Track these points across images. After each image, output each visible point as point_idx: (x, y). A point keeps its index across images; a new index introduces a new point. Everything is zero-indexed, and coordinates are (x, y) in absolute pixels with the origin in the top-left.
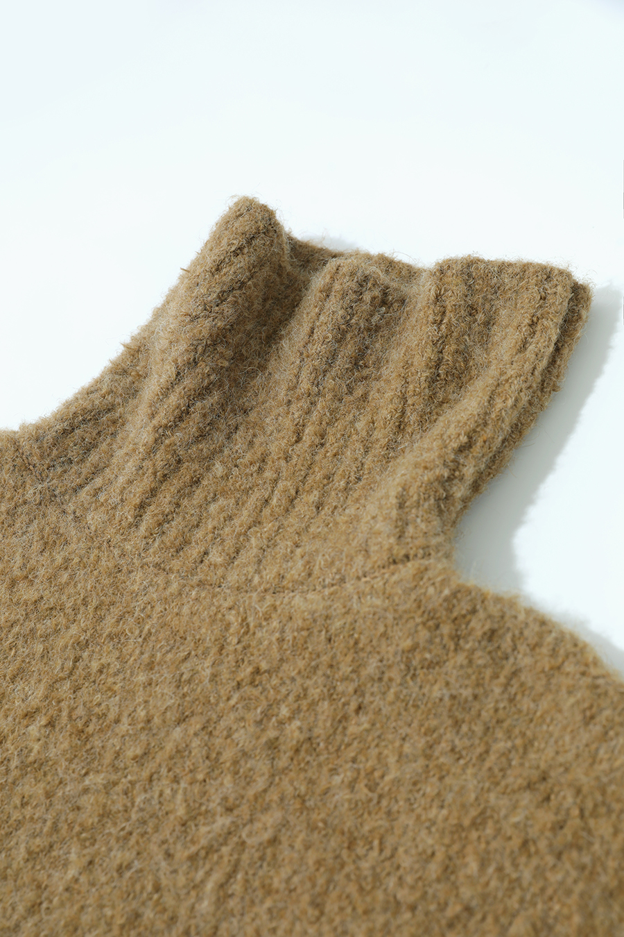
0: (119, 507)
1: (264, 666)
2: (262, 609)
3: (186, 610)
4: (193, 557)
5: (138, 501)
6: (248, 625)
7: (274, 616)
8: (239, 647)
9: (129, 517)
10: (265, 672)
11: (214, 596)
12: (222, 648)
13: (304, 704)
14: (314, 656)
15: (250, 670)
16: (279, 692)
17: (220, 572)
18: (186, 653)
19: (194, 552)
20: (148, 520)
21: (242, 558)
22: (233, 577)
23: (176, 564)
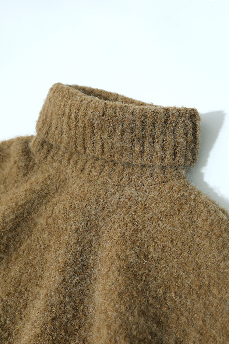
0: (62, 161)
1: (111, 210)
2: (113, 191)
3: (85, 190)
4: (87, 173)
5: (68, 159)
6: (107, 195)
7: (117, 193)
8: (104, 203)
9: (67, 163)
10: (112, 212)
11: (95, 185)
12: (98, 203)
13: (123, 223)
14: (130, 208)
15: (107, 212)
16: (115, 219)
17: (96, 178)
18: (86, 205)
19: (87, 171)
20: (72, 162)
21: (104, 173)
22: (102, 180)
23: (82, 176)
